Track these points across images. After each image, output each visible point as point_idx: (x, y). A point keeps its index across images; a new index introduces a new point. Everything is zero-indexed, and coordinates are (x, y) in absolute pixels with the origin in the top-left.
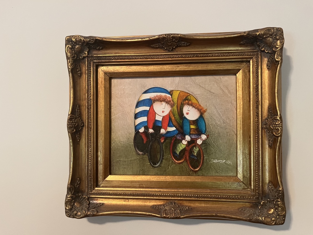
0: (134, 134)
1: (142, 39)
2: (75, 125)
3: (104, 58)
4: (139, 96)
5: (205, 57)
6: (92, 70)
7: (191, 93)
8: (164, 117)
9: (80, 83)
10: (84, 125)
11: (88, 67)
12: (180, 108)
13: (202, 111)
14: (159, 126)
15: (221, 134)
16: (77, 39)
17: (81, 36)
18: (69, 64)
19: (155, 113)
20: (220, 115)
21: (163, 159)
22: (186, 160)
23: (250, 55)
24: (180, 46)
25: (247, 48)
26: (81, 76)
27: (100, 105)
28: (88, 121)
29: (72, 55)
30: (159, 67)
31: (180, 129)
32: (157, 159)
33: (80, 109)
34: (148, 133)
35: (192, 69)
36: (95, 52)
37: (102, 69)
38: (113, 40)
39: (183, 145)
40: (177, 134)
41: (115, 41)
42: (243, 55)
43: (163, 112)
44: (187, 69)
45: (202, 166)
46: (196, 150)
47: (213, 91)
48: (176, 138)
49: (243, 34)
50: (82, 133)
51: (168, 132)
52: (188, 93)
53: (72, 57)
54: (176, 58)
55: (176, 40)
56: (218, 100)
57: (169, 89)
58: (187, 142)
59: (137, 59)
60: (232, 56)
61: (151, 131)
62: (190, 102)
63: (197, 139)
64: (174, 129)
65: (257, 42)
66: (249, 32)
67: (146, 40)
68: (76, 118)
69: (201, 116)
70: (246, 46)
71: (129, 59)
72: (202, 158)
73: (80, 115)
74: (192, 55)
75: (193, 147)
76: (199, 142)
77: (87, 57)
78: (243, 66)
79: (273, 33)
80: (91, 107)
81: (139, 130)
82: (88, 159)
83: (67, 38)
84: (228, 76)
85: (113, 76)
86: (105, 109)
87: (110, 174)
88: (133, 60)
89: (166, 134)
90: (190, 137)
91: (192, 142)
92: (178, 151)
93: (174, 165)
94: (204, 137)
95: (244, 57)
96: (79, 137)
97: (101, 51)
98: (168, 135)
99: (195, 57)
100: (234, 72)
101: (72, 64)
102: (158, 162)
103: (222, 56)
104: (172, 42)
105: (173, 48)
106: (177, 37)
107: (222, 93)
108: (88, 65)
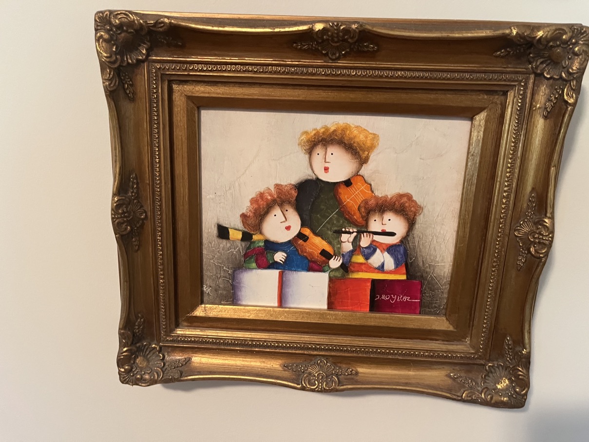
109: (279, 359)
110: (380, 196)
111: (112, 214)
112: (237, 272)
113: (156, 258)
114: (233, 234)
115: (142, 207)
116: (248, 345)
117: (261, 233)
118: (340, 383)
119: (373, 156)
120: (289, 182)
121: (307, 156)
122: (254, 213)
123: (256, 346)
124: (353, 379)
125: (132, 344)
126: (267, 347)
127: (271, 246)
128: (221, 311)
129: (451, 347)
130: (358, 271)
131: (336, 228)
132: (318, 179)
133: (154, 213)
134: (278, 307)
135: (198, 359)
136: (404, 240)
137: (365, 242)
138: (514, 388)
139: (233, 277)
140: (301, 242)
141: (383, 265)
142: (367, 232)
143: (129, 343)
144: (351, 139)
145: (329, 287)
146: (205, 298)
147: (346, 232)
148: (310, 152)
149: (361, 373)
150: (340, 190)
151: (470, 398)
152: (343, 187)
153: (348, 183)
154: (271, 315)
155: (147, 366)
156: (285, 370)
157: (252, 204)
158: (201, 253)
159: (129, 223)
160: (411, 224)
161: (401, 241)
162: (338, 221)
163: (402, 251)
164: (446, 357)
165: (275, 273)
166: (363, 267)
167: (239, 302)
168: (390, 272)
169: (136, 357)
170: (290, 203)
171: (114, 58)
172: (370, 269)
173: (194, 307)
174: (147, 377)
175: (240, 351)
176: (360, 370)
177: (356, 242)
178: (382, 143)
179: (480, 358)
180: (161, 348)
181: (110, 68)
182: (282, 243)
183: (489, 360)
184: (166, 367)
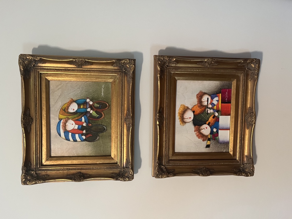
0: (86, 142)
1: (24, 138)
2: (79, 177)
3: (36, 161)
4: (62, 139)
5: (37, 99)
6: (45, 168)
7: (61, 107)
8: (76, 124)
9: (53, 175)
10: (79, 172)
11: (42, 171)
12: (70, 114)
13: (72, 101)
14: (82, 127)
15: (86, 90)
16: (24, 178)
17: (22, 175)
18: (40, 182)
19: (73, 129)
20: (74, 91)
21: (101, 125)
22: (102, 111)
23: (36, 73)
24: (30, 114)
25: (32, 75)
26: (48, 175)
27: (68, 163)
28: (77, 170)
29: (34, 180)
30: (44, 127)
31: (83, 114)
32: (102, 128)
33: (70, 175)
34: (86, 133)
35: (45, 107)
36: (32, 167)
37: (44, 162)
38: (25, 156)
39: (93, 113)
40: (87, 116)
41: (25, 154)
42: (36, 77)
43: (72, 124)
44: (45, 110)
45: (105, 102)
46: (96, 105)
47: (60, 94)
48: (89, 116)
49: (22, 78)
50: (84, 173)
51: (85, 121)
52: (61, 109)
53: (35, 181)
54: (37, 117)
55: (25, 117)
56: (65, 92)
57: (58, 121)
58: (91, 110)
59: (38, 141)
60: (36, 83)
61: (84, 132)
62: (66, 108)
63: (89, 104)
64: (83, 118)
65: (28, 69)
66: (21, 74)
67: (25, 135)
68: (75, 177)
69: (75, 101)
70: (30, 75)
71: (38, 146)
72: (101, 102)
73: (73, 174)
74: (36, 107)
75: (94, 107)
76: (91, 103)
77: (35, 171)
78: (43, 76)
79: (22, 60)
80: (68, 168)
81: (84, 139)
82: (100, 169)
83: (23, 184)
84: (50, 85)
85: (49, 155)
86: (70, 160)
87: (110, 156)
88: (38, 143)
89: (86, 123)
90: (88, 108)
91: (91, 107)
92: (97, 115)
93: (105, 118)
94: (88, 100)
95: (37, 76)
96: (87, 175)
97: (32, 163)
98: (87, 121)
99: (37, 105)
100: (48, 82)
101: (40, 181)
102: (104, 127)
103: (37, 89)
104: (26, 119)
105: (31, 119)
106: (23, 117)
107: (61, 89)
108: (41, 171)
109: (246, 130)
110: (197, 103)
111: (205, 176)
112: (219, 142)
113: (216, 165)
114: (208, 143)
115: (202, 168)
116: (242, 139)
117: (208, 135)
118: (253, 113)
119: (186, 106)
120: (194, 128)
121: (187, 123)
122: (202, 137)
123: (242, 137)
124: (251, 109)
125: (241, 172)
126: (242, 133)
127: (212, 132)
128: (231, 147)
129: (242, 80)
130: (219, 107)
131: (206, 114)
132: (193, 120)
133: (204, 165)
134: (230, 130)
135: (246, 153)
136: (209, 95)
137: (210, 106)
138: (254, 63)
139: (221, 143)
140: (210, 124)
141: (217, 101)
142: (207, 106)
143: (241, 173)
144: (182, 112)
145: (224, 115)
146: (227, 151)
147: (208, 112)
148: (185, 123)
149: (250, 106)
150: (196, 114)
151: (257, 75)
152: (195, 113)
153: (194, 112)
154: (232, 132)
155: (248, 168)
156: (249, 128)
157: (200, 138)
158: (214, 152)
159: (207, 172)
160: (205, 93)
161: (210, 96)
162: (204, 114)
163: (213, 95)
164: (244, 81)
165: (220, 131)
166: (217, 106)
167: (228, 141)
168: (219, 98)
169: (246, 171)
170: (199, 128)
171: (165, 174)
172: (218, 104)
173: (230, 154)
174: (252, 168)
175: (243, 141)
176: (249, 106)
177: (210, 109)
178: (183, 103)
179: (245, 72)
180: (243, 164)
181: (168, 175)
182: (211, 129)
183: (245, 69)
184: (248, 163)
